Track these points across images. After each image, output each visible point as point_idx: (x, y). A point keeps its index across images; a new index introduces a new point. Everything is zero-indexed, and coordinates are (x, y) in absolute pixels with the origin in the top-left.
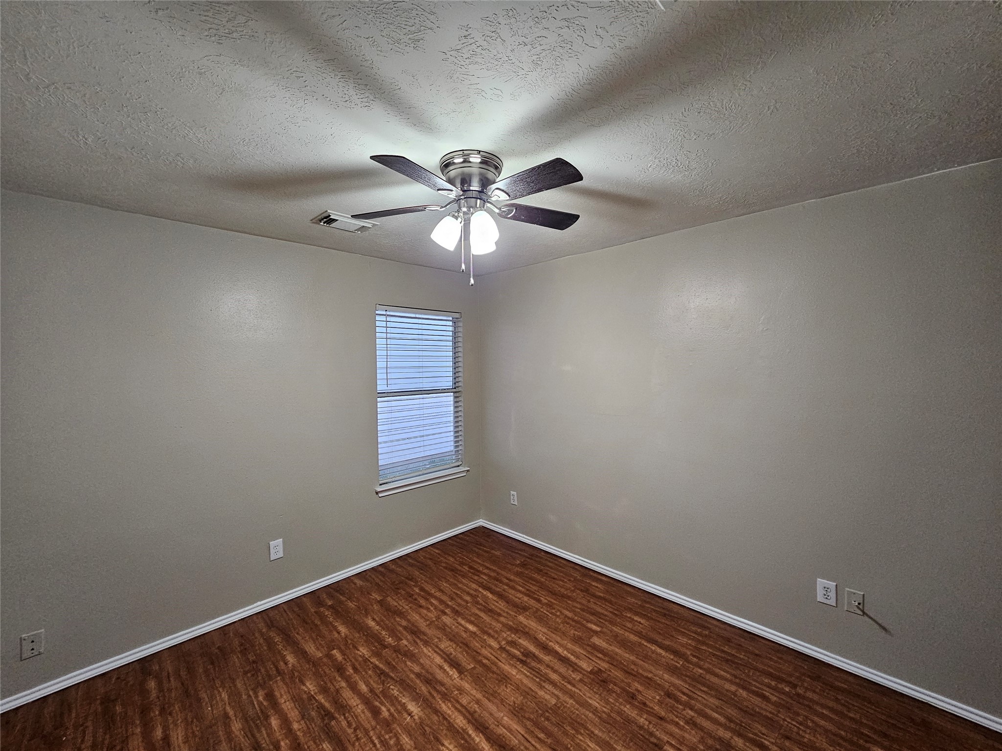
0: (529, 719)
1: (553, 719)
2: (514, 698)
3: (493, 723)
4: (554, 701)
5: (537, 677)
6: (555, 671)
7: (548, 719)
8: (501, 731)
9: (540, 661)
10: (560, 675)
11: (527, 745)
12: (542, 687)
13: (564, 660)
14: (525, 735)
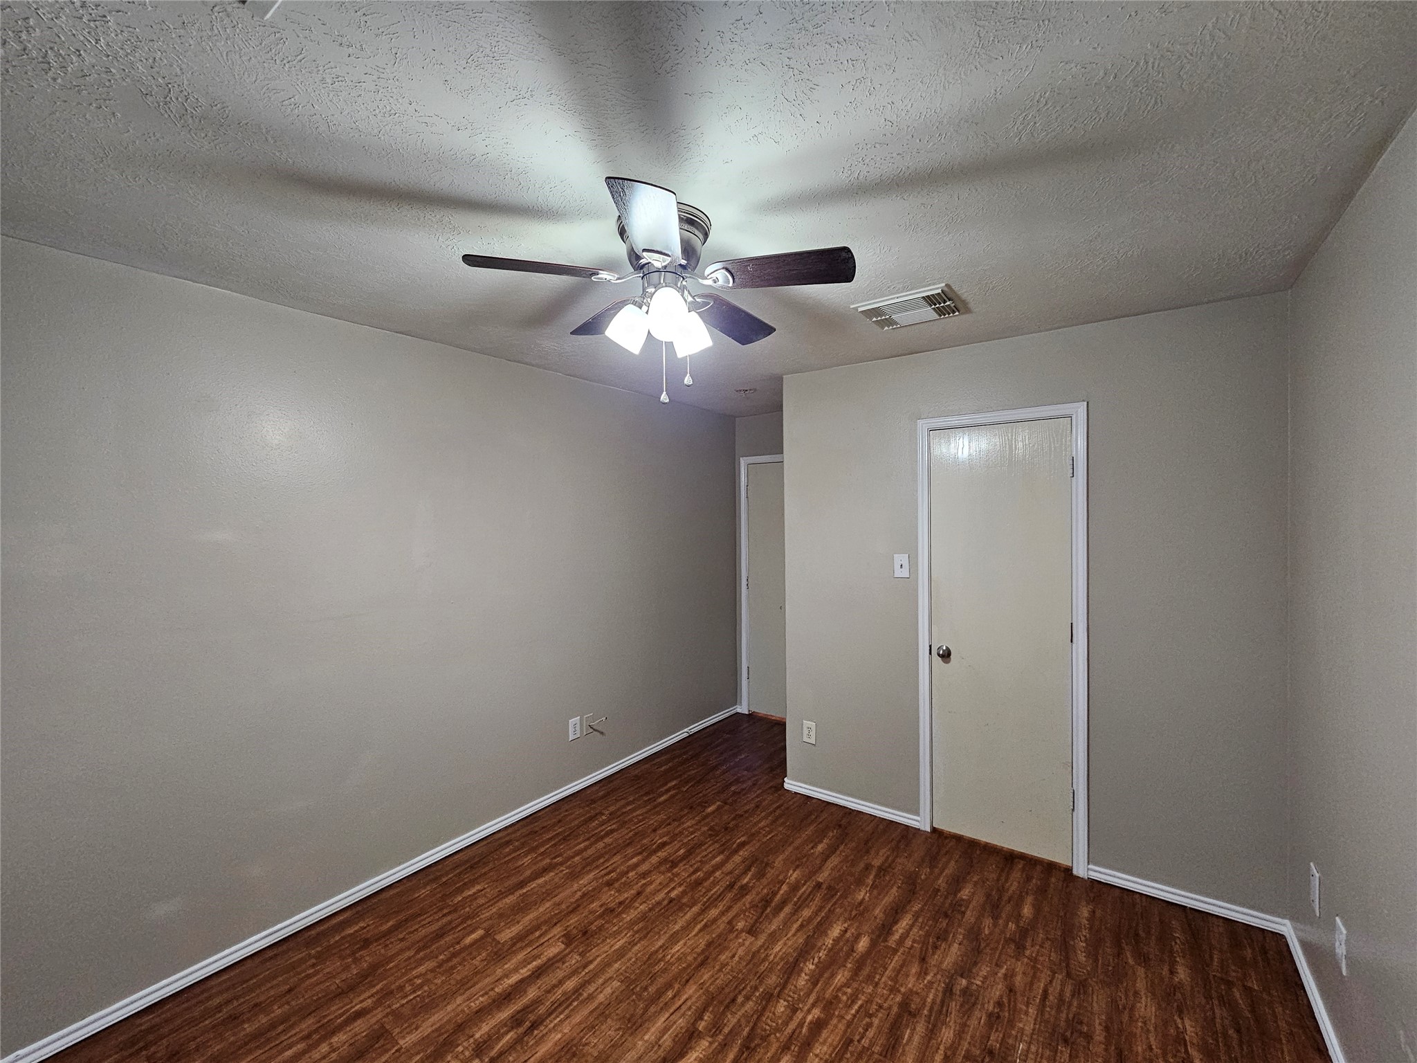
0: (646, 1010)
1: (645, 983)
2: (610, 1030)
3: (656, 1052)
4: (616, 984)
5: (570, 1004)
6: (561, 982)
7: (646, 989)
8: (667, 1041)
9: (537, 1002)
10: (569, 977)
11: (684, 1008)
12: (591, 997)
13: (538, 974)
14: (671, 1011)
